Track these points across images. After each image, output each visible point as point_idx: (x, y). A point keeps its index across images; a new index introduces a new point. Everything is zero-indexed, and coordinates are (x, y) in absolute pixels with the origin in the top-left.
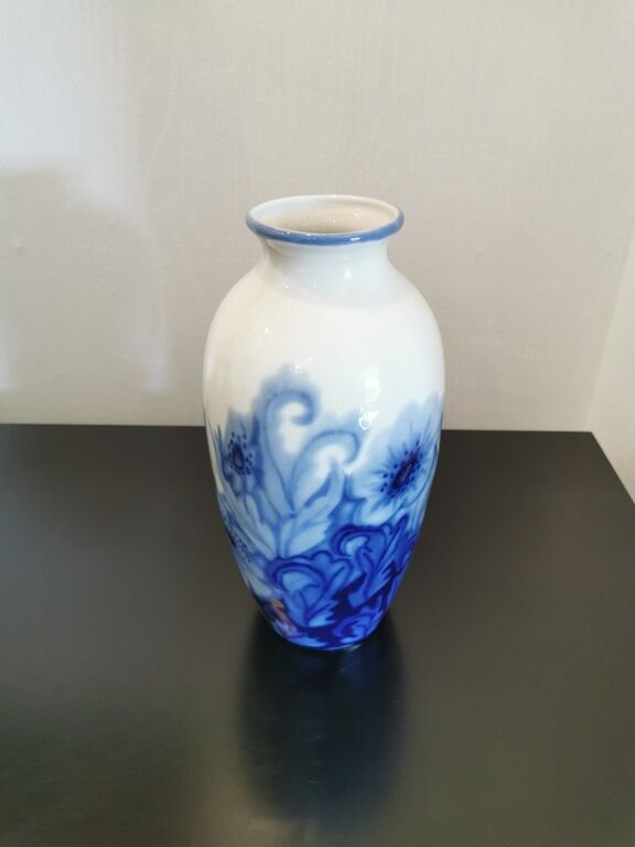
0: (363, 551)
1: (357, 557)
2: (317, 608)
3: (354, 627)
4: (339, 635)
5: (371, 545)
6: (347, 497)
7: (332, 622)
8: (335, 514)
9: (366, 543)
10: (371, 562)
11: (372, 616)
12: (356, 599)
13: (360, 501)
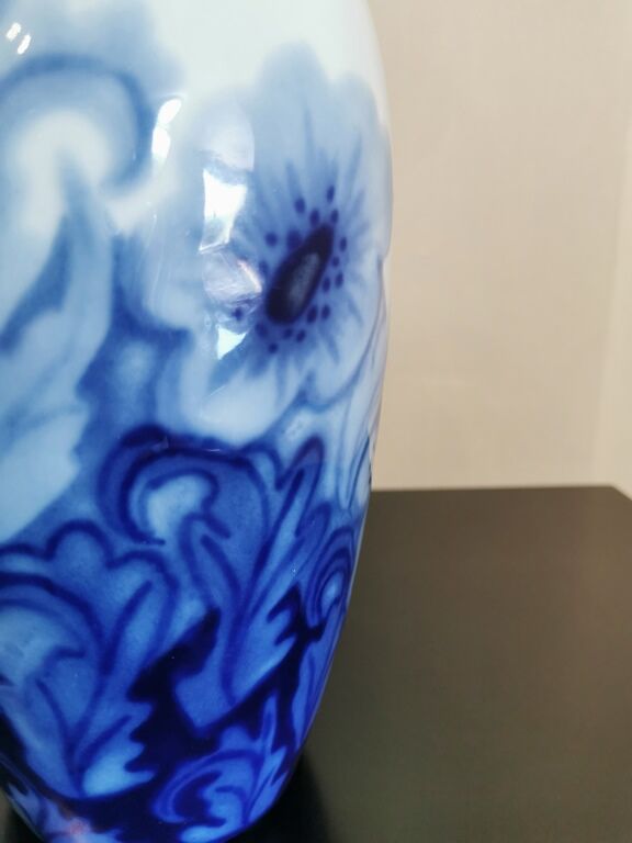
0: (200, 529)
1: (185, 548)
2: (94, 731)
3: (209, 793)
4: (172, 818)
5: (221, 509)
6: (128, 321)
7: (143, 777)
8: (97, 380)
9: (209, 501)
10: (229, 572)
11: (257, 762)
12: (201, 699)
13: (171, 341)
